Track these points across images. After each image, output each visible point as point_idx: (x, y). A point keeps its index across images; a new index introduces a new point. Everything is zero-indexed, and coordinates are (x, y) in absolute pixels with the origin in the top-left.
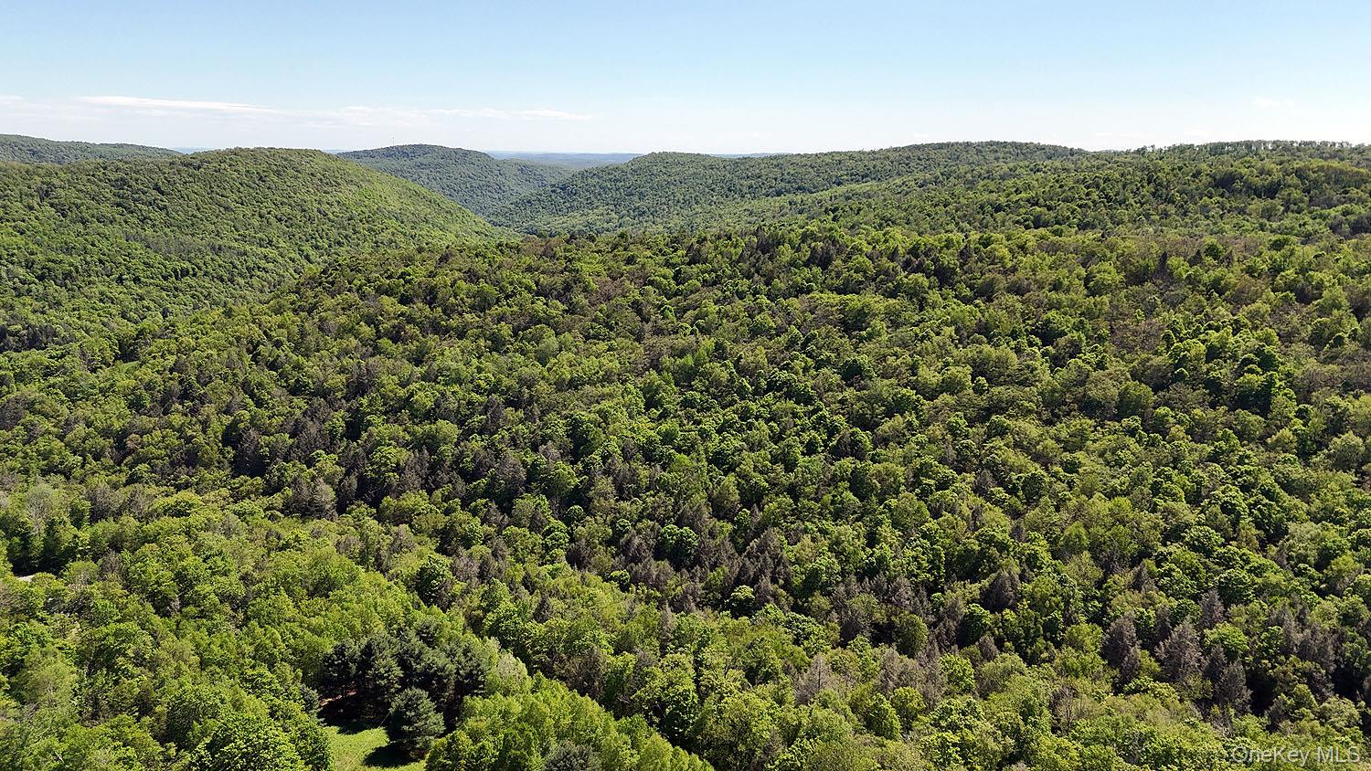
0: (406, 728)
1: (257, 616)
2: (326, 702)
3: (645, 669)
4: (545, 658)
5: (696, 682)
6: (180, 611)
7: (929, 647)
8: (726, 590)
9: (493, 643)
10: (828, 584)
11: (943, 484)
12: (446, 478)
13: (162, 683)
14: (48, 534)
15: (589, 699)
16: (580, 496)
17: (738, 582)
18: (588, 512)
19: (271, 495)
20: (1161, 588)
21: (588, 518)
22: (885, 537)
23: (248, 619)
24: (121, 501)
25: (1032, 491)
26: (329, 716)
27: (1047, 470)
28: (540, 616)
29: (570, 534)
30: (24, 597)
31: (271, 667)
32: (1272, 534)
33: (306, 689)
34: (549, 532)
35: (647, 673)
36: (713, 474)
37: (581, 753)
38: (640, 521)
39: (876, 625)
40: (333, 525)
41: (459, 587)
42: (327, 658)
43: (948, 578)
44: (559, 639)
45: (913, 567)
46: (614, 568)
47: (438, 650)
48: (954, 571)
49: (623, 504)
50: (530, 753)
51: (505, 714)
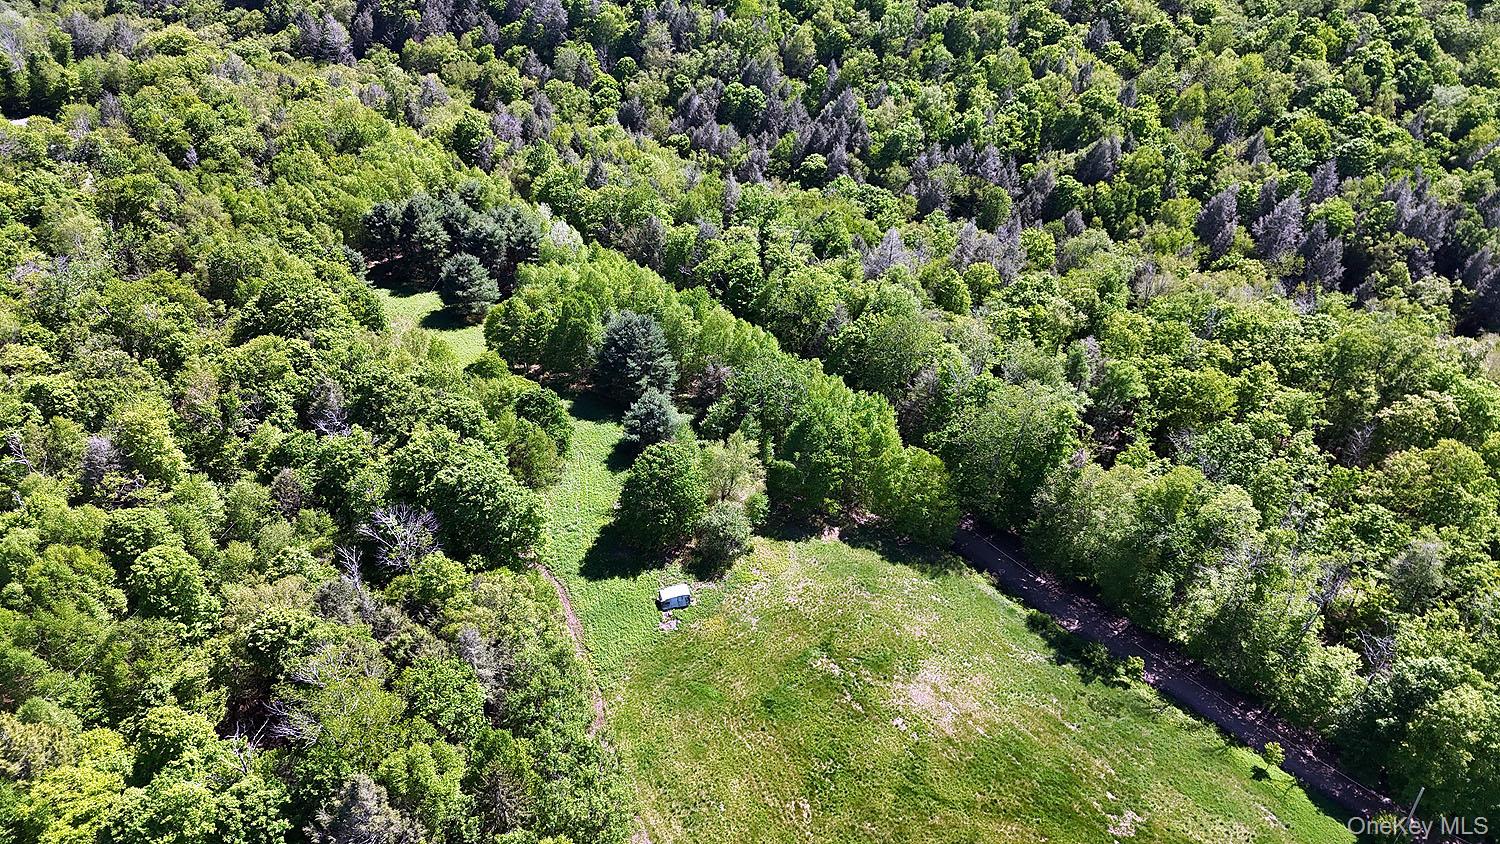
0: (460, 293)
1: (284, 172)
2: (372, 264)
3: (708, 241)
4: (602, 228)
5: (761, 255)
6: (198, 163)
7: (1011, 222)
8: (796, 159)
9: (544, 209)
10: (909, 153)
11: (1051, 38)
12: (475, 19)
13: (196, 239)
14: (31, 71)
15: (649, 270)
16: (631, 45)
17: (810, 150)
18: (641, 65)
19: (275, 32)
20: (1275, 159)
21: (641, 72)
22: (978, 100)
23: (274, 175)
24: (105, 35)
25: (1152, 45)
26: (378, 278)
27: (1174, 20)
28: (592, 182)
29: (622, 91)
30: (23, 143)
31: (309, 226)
32: (1414, 96)
33: (350, 251)
34: (597, 88)
35: (710, 245)
36: (787, 21)
37: (643, 323)
38: (700, 77)
39: (956, 198)
40: (352, 72)
41: (501, 148)
42: (367, 220)
43: (1042, 146)
44: (615, 208)
45: (1005, 135)
46: (672, 131)
47: (485, 214)
48: (1050, 139)
49: (681, 57)
50: (590, 321)
51: (562, 283)
